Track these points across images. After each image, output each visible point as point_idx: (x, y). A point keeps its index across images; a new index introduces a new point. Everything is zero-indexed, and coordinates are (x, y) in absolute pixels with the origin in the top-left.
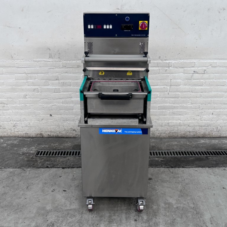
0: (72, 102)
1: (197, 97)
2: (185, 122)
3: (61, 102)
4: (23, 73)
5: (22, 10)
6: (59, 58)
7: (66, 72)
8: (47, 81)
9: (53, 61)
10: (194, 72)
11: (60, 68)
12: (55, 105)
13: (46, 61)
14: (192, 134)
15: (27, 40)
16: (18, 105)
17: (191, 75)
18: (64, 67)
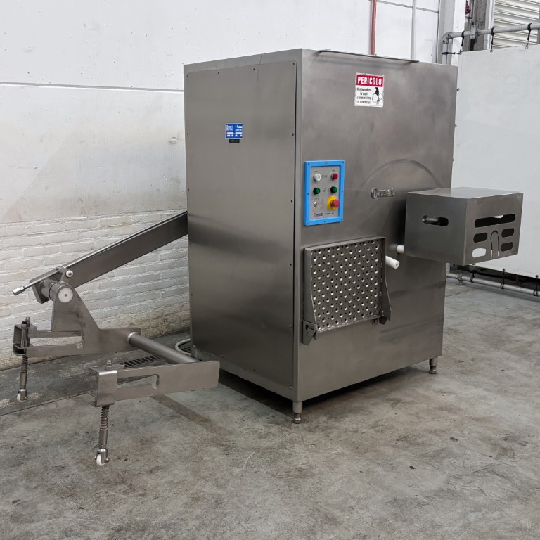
0: (115, 284)
3: (98, 286)
4: (38, 245)
5: (41, 141)
6: (96, 213)
7: (106, 236)
8: (77, 253)
9: (85, 220)
11: (96, 229)
12: (88, 293)
13: (76, 220)
15: (47, 188)
16: (27, 304)
18: (104, 226)
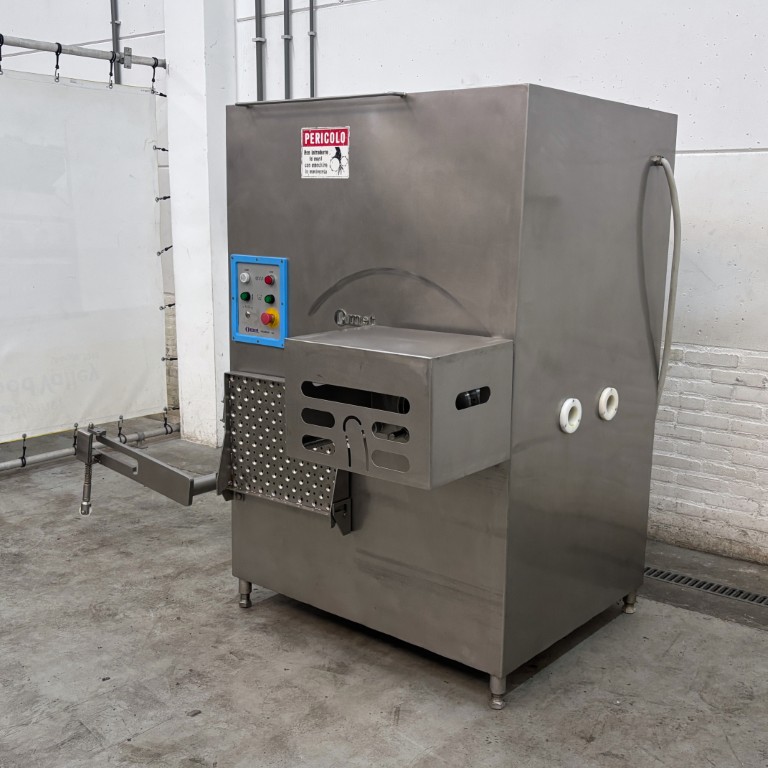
1: (745, 448)
2: (720, 511)
10: (737, 380)
14: (737, 549)
17: (731, 387)
